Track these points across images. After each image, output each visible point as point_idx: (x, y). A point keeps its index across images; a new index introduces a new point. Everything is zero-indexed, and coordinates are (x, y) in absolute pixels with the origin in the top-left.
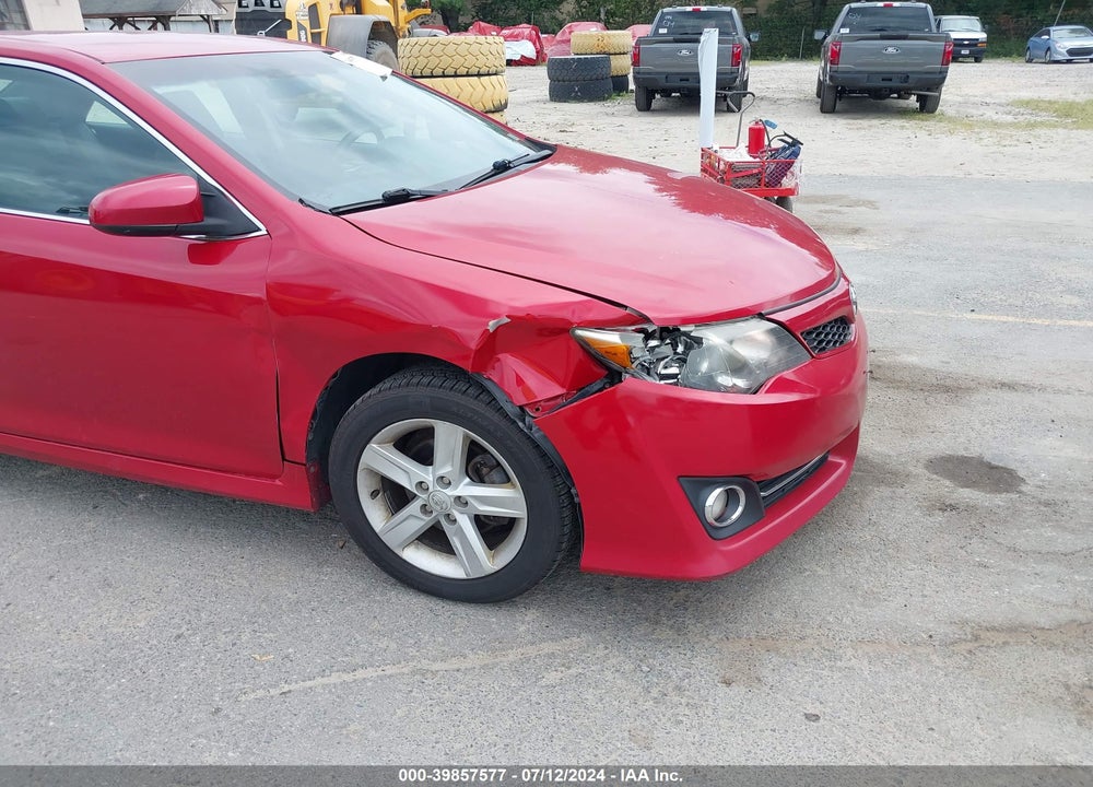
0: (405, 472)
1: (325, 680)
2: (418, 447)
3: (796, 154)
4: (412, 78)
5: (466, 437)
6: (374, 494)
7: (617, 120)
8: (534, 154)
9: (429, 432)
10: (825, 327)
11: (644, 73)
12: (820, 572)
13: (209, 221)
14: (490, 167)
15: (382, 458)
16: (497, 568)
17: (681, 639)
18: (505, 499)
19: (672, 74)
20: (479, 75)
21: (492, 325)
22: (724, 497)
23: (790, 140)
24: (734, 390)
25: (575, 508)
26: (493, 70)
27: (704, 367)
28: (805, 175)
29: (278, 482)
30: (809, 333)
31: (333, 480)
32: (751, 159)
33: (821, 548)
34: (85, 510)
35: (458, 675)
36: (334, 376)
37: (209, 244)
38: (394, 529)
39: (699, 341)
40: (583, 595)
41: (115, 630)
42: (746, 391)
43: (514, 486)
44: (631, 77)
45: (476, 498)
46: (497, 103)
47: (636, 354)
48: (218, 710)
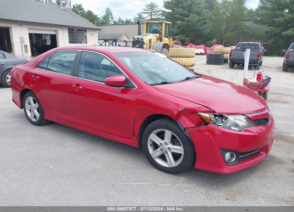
0: (158, 141)
1: (136, 183)
2: (161, 135)
3: (269, 81)
4: (169, 57)
5: (172, 134)
6: (151, 145)
7: (224, 70)
8: (196, 76)
9: (163, 133)
10: (260, 120)
11: (232, 59)
12: (256, 180)
13: (126, 85)
14: (185, 78)
15: (153, 137)
16: (176, 166)
17: (218, 189)
18: (179, 149)
19: (240, 59)
20: (188, 57)
21: (180, 110)
22: (230, 155)
23: (268, 78)
24: (235, 130)
25: (195, 153)
26: (192, 56)
27: (228, 125)
28: (271, 87)
29: (131, 140)
30: (256, 120)
31: (143, 141)
32: (257, 82)
33: (258, 175)
34: (90, 143)
35: (165, 187)
36: (146, 118)
37: (126, 89)
38: (154, 154)
39: (227, 118)
40: (195, 177)
41: (95, 167)
42: (238, 131)
43: (181, 146)
44: (229, 59)
45: (173, 148)
46: (192, 64)
47: (212, 119)
48: (114, 185)
